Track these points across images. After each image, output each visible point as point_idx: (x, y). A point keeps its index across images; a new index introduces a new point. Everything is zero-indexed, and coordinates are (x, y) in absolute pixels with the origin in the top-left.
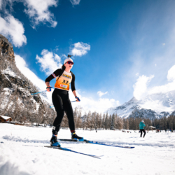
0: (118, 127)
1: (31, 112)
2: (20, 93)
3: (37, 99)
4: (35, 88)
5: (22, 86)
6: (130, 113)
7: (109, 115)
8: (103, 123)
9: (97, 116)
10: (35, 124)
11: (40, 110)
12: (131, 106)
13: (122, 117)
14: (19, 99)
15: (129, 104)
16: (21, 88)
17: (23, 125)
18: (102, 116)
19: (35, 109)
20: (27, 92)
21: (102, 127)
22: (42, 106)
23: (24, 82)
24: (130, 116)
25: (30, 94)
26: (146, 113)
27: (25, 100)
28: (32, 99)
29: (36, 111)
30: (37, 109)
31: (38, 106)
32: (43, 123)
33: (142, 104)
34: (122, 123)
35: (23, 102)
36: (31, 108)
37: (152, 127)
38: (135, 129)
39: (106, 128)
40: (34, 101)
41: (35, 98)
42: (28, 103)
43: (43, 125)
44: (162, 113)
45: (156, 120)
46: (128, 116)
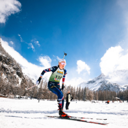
0: (89, 98)
1: (14, 86)
2: (5, 69)
3: (20, 75)
4: (18, 65)
5: (7, 63)
6: (99, 87)
7: (81, 88)
8: (77, 95)
9: (72, 89)
10: (17, 96)
11: (22, 84)
12: (100, 81)
13: (92, 89)
14: (3, 75)
15: (98, 79)
16: (5, 65)
17: (7, 97)
18: (76, 89)
19: (18, 83)
20: (11, 68)
21: (76, 98)
22: (24, 81)
23: (8, 59)
24: (99, 89)
25: (13, 70)
26: (112, 86)
27: (9, 76)
28: (15, 74)
29: (19, 85)
30: (20, 83)
31: (20, 80)
32: (24, 95)
33: (109, 79)
34: (93, 95)
35: (7, 77)
36: (14, 82)
37: (117, 98)
38: (103, 100)
39: (79, 99)
40: (17, 76)
41: (18, 74)
42: (11, 78)
43: (25, 97)
44: (126, 86)
45: (120, 92)
46: (97, 89)
